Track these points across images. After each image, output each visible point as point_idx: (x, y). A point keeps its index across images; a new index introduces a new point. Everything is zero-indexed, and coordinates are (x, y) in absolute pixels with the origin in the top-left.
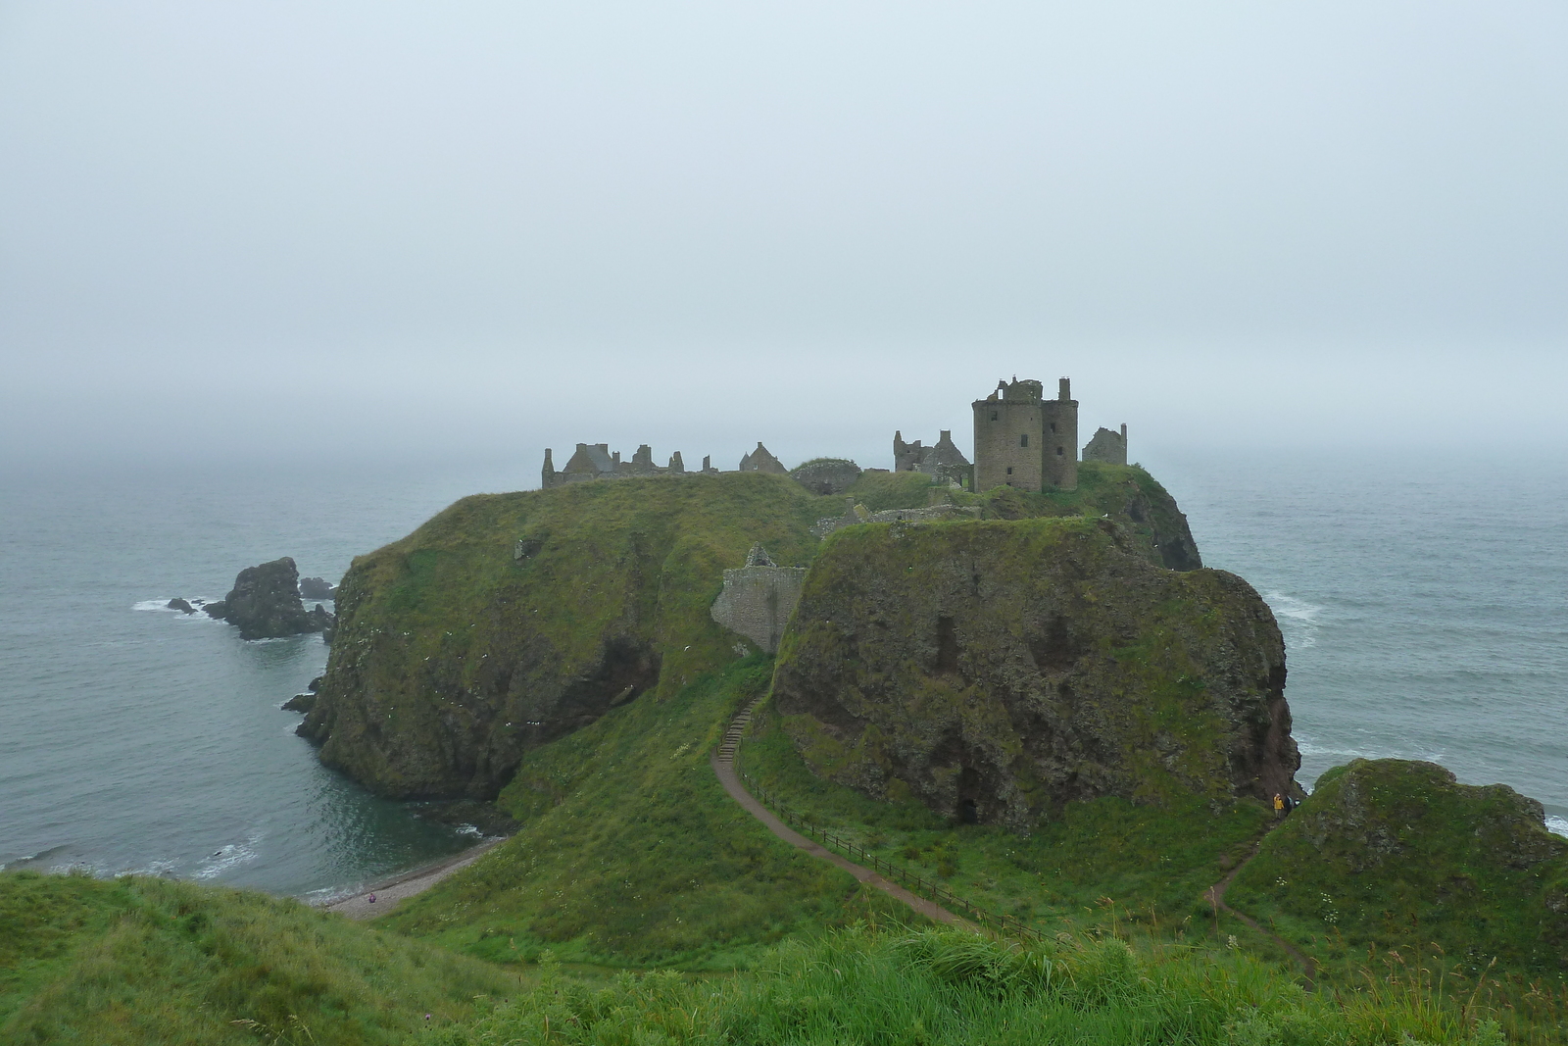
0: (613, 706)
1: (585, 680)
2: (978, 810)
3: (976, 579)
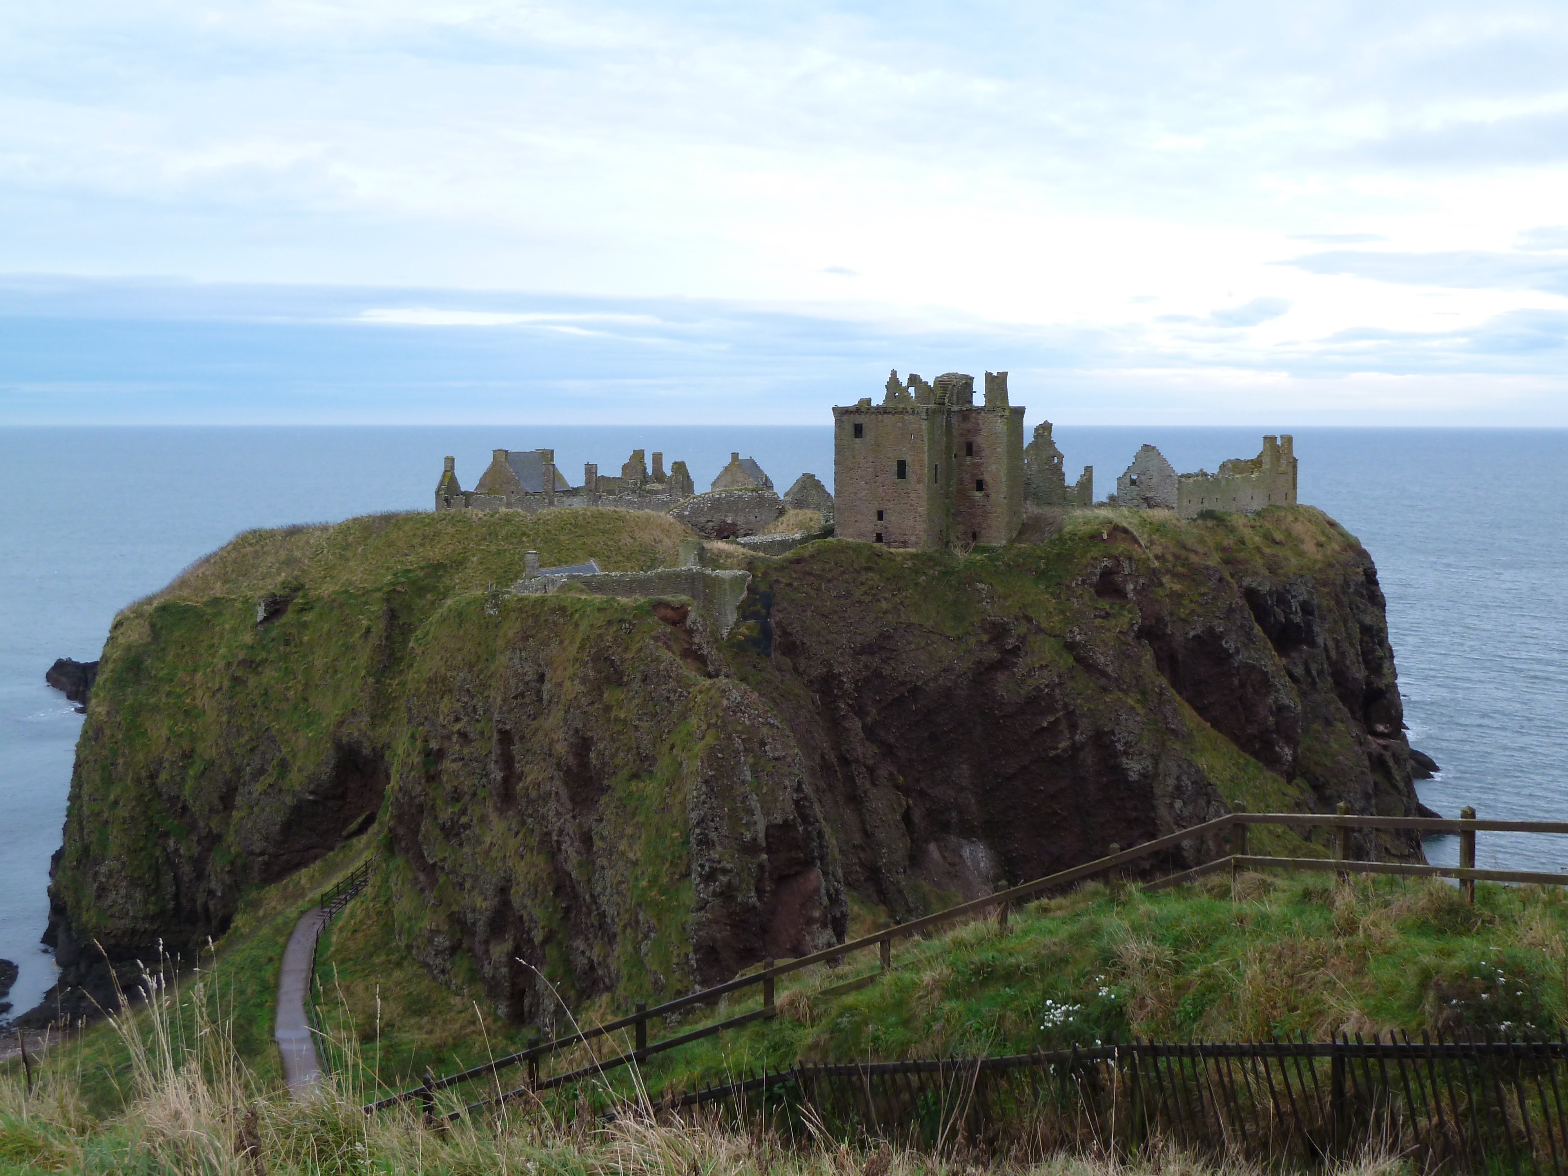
0: (346, 838)
2: (527, 1002)
3: (541, 678)
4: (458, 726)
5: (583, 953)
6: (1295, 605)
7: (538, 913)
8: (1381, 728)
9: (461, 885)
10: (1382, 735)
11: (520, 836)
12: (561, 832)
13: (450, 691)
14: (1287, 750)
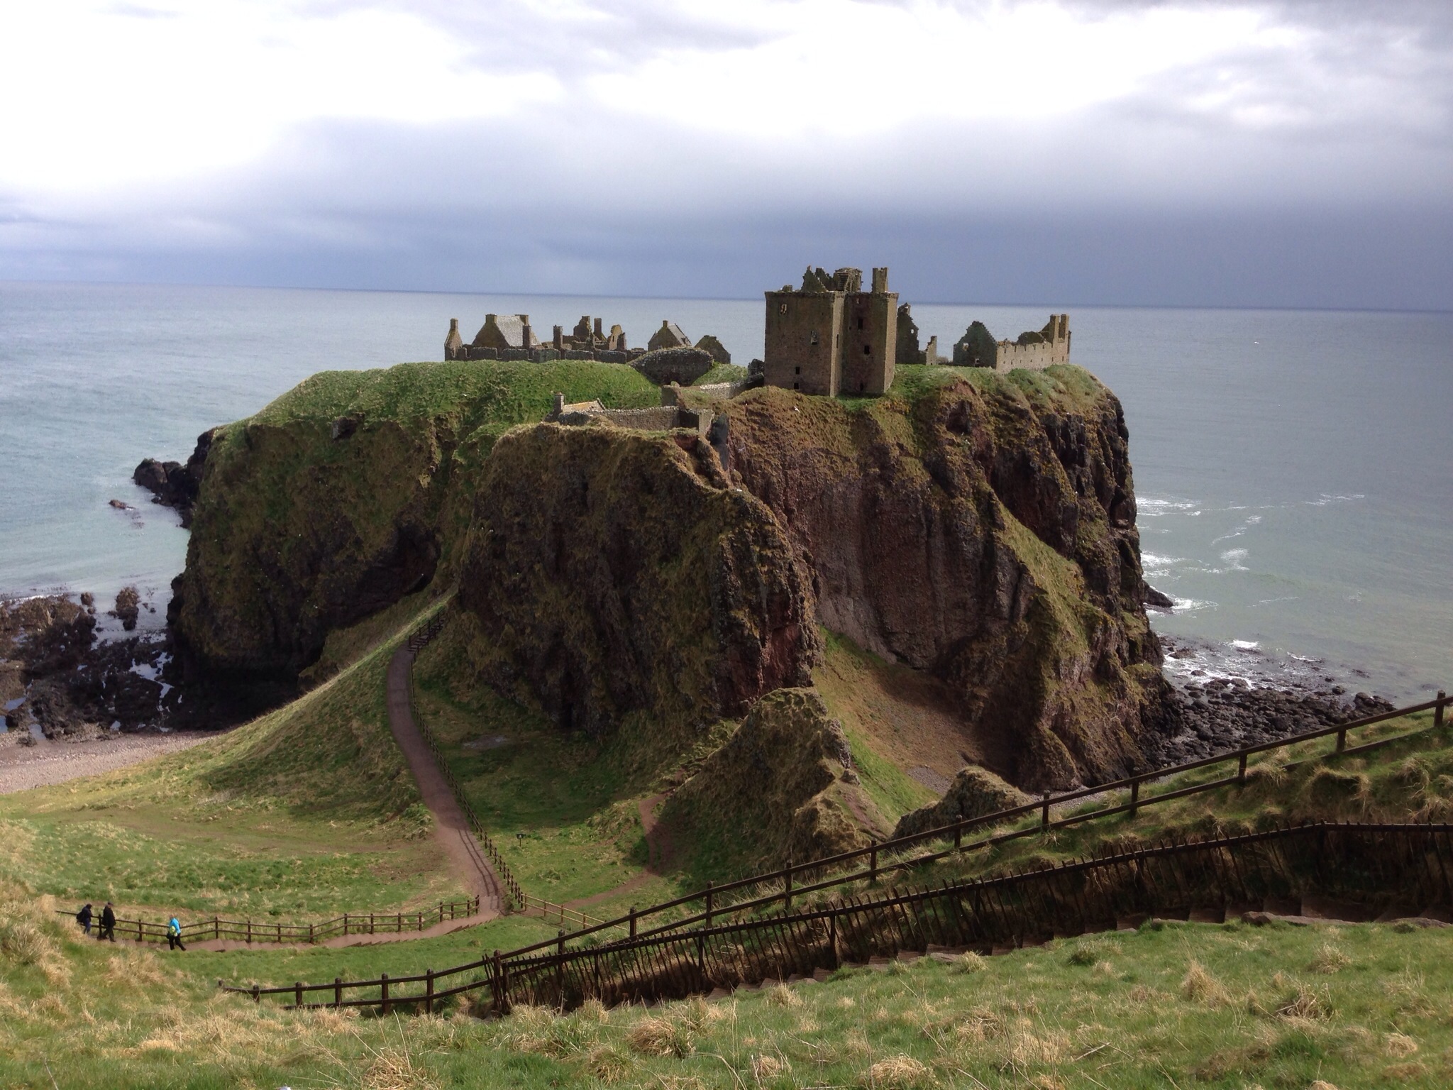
0: (405, 594)
1: (379, 566)
2: (575, 713)
3: (585, 487)
4: (517, 520)
5: (622, 679)
6: (1073, 436)
7: (585, 652)
8: (1121, 522)
9: (522, 632)
10: (1122, 527)
11: (571, 598)
12: (604, 596)
13: (512, 494)
14: (1069, 538)
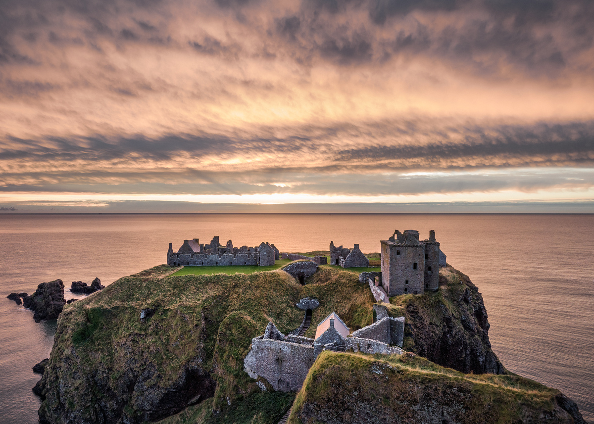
0: (189, 405)
1: (174, 390)
